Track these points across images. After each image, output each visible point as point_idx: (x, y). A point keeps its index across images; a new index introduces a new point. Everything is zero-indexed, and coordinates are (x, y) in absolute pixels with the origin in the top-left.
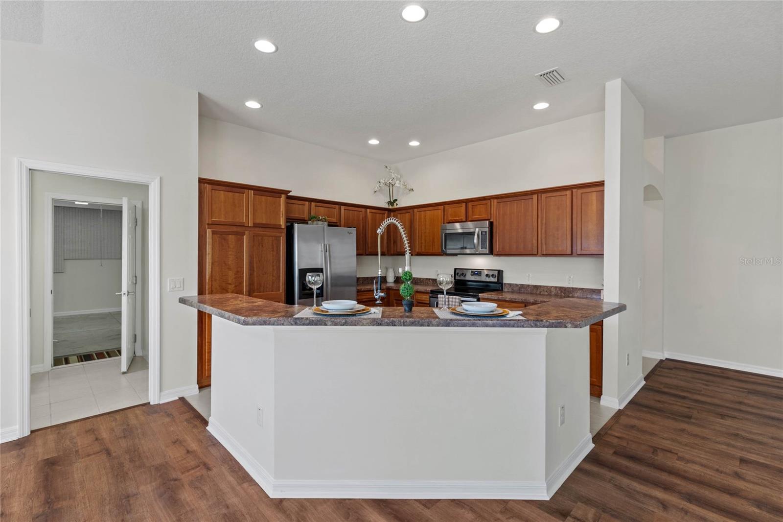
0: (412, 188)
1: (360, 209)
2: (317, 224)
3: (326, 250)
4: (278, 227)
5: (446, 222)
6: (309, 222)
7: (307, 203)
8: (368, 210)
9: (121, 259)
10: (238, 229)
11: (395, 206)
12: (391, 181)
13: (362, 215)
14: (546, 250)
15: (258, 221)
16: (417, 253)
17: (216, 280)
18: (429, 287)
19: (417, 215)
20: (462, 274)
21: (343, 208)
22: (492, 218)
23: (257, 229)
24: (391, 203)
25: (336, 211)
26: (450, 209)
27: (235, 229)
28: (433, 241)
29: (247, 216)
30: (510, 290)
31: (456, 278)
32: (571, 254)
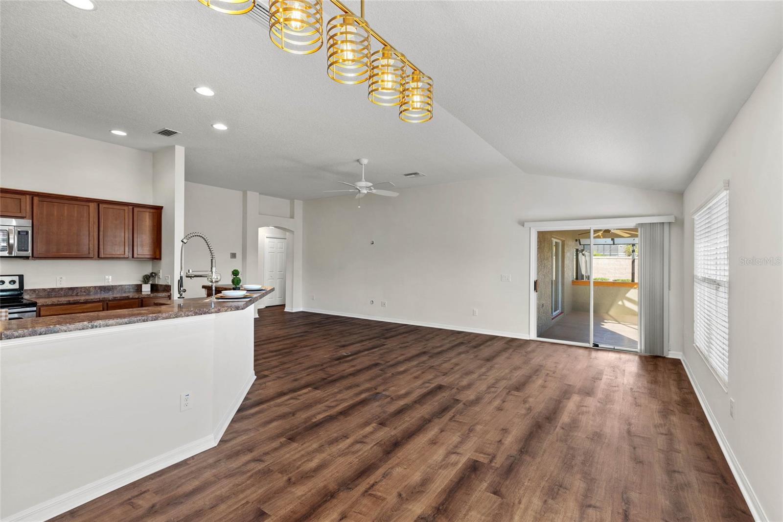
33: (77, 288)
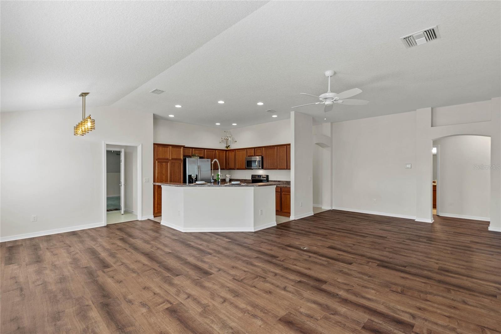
0: (236, 141)
1: (213, 151)
2: (195, 158)
3: (199, 168)
4: (180, 159)
5: (248, 156)
6: (192, 157)
7: (191, 149)
8: (217, 151)
9: (120, 172)
10: (166, 160)
11: (229, 149)
12: (227, 138)
13: (214, 153)
14: (279, 167)
15: (173, 157)
16: (237, 168)
17: (159, 179)
19: (237, 153)
20: (254, 177)
21: (206, 150)
22: (263, 155)
23: (173, 160)
24: (227, 147)
25: (203, 152)
26: (249, 151)
27: (165, 161)
28: (243, 164)
29: (169, 156)
31: (252, 179)
32: (287, 169)
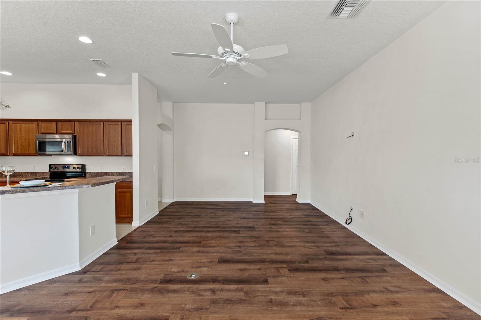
0: (8, 105)
5: (40, 132)
14: (109, 153)
16: (14, 154)
18: (23, 178)
19: (13, 126)
20: (56, 168)
22: (75, 133)
26: (43, 125)
28: (29, 146)
30: (90, 176)
31: (51, 171)
32: (122, 155)
33: (108, 172)
